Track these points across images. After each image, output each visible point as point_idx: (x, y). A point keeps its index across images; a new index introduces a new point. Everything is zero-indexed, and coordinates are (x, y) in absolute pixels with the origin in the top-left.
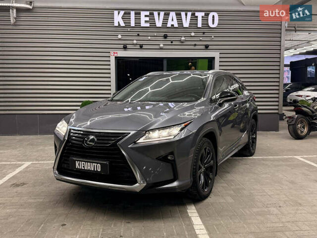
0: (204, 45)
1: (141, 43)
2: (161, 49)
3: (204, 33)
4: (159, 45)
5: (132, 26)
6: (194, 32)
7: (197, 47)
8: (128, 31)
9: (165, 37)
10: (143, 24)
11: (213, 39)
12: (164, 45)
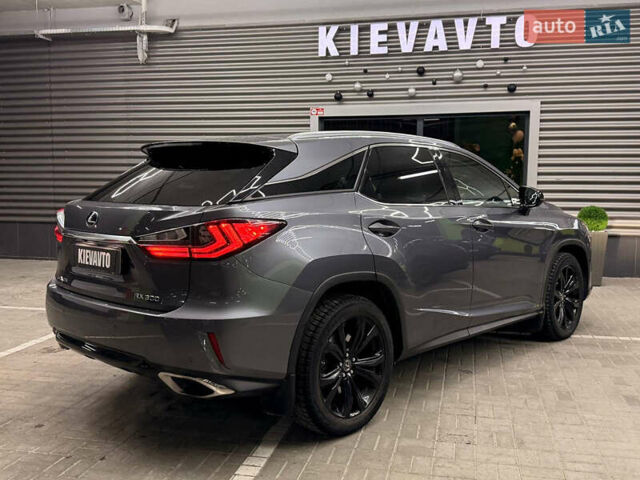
0: (504, 86)
1: (370, 88)
2: (412, 97)
3: (506, 60)
4: (407, 89)
5: (352, 54)
6: (484, 60)
7: (491, 91)
8: (345, 66)
9: (421, 72)
10: (375, 49)
11: (524, 71)
12: (417, 89)
